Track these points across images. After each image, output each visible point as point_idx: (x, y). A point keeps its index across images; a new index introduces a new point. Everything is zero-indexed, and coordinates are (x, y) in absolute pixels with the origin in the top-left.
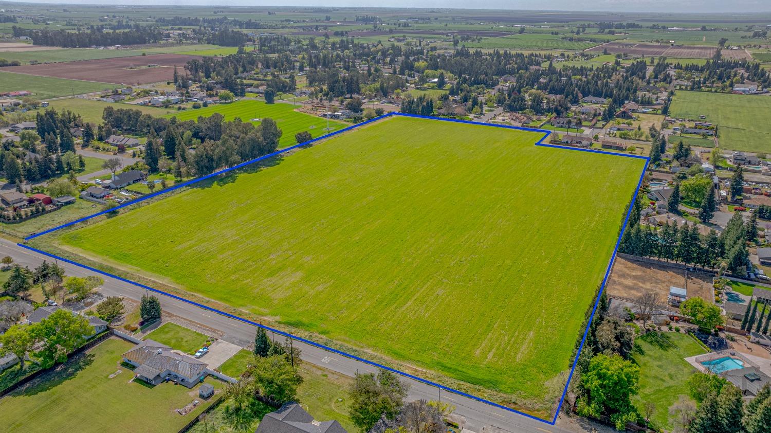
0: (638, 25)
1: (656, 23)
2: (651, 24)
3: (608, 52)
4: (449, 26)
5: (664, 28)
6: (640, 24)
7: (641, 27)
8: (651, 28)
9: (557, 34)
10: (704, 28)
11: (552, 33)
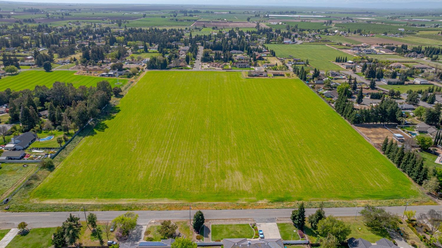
0: (199, 11)
1: (208, 10)
2: (205, 11)
3: (205, 26)
4: (94, 14)
5: (212, 12)
6: (200, 10)
7: (201, 12)
8: (206, 12)
9: (164, 17)
10: (230, 12)
11: (162, 17)
